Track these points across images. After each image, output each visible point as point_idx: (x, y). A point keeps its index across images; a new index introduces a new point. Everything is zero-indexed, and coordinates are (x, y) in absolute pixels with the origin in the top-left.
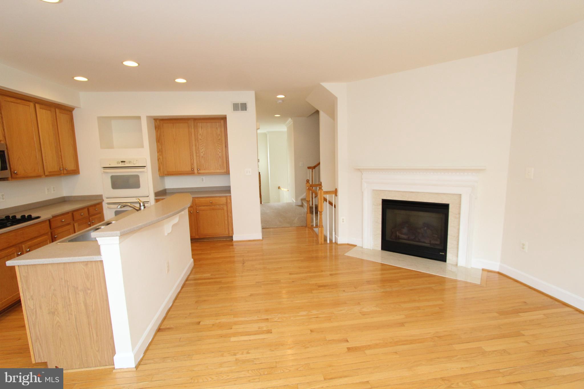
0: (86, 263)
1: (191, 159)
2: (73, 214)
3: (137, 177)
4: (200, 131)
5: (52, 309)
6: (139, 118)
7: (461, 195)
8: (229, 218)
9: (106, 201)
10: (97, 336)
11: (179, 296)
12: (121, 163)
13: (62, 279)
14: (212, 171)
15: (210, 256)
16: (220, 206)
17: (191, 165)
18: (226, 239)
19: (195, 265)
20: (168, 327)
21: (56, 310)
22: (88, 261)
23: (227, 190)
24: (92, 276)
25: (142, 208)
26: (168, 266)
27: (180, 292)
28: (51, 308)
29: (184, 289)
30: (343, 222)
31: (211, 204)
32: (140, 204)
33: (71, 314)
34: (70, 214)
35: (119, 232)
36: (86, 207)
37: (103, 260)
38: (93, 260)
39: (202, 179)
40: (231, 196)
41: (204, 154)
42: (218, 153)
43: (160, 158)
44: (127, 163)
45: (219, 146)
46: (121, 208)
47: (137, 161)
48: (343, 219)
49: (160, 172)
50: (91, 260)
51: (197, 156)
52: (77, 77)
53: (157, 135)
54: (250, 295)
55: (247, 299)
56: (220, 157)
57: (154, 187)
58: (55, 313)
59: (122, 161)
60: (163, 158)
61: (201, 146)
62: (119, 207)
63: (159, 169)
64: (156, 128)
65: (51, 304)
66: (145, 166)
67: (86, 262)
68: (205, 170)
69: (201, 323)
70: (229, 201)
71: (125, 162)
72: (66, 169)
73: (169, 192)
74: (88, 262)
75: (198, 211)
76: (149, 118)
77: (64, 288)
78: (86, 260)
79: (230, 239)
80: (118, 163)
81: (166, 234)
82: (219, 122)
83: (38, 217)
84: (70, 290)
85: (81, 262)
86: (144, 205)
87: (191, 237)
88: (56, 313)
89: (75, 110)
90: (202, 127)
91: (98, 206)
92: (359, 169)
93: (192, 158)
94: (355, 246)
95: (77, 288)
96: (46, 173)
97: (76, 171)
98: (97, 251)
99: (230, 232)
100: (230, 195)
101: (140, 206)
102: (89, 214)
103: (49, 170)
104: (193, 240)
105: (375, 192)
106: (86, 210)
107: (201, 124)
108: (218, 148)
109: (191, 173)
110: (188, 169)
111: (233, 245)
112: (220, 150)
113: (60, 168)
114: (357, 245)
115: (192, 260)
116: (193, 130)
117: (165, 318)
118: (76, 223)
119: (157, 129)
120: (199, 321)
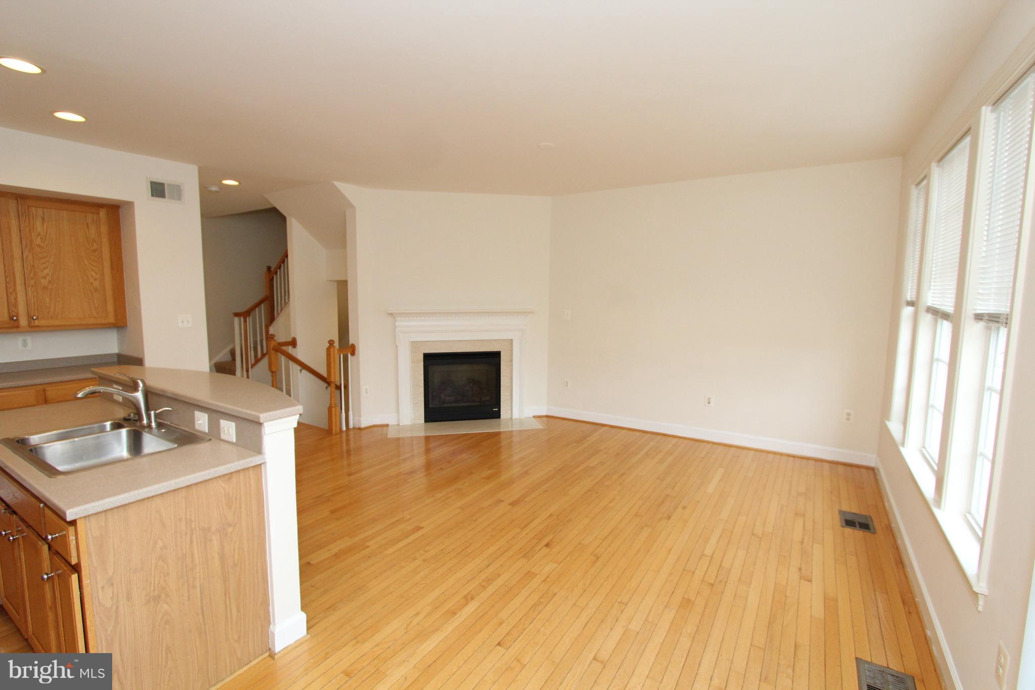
0: (229, 477)
1: (9, 294)
4: (39, 227)
5: (154, 590)
7: (512, 340)
10: (238, 610)
13: (180, 520)
14: (74, 320)
17: (9, 308)
21: (164, 588)
22: (231, 471)
24: (238, 498)
28: (152, 589)
30: (366, 393)
33: (194, 587)
37: (265, 461)
39: (24, 341)
41: (49, 281)
42: (92, 280)
45: (94, 266)
48: (366, 390)
56: (96, 289)
58: (159, 596)
61: (42, 261)
65: (152, 580)
67: (229, 474)
68: (52, 319)
74: (233, 472)
77: (184, 537)
82: (93, 213)
84: (194, 537)
85: (220, 477)
90: (43, 218)
92: (391, 314)
93: (11, 290)
94: (387, 425)
95: (209, 529)
105: (415, 345)
107: (40, 210)
108: (92, 270)
109: (9, 327)
112: (96, 274)
114: (389, 424)
116: (14, 222)
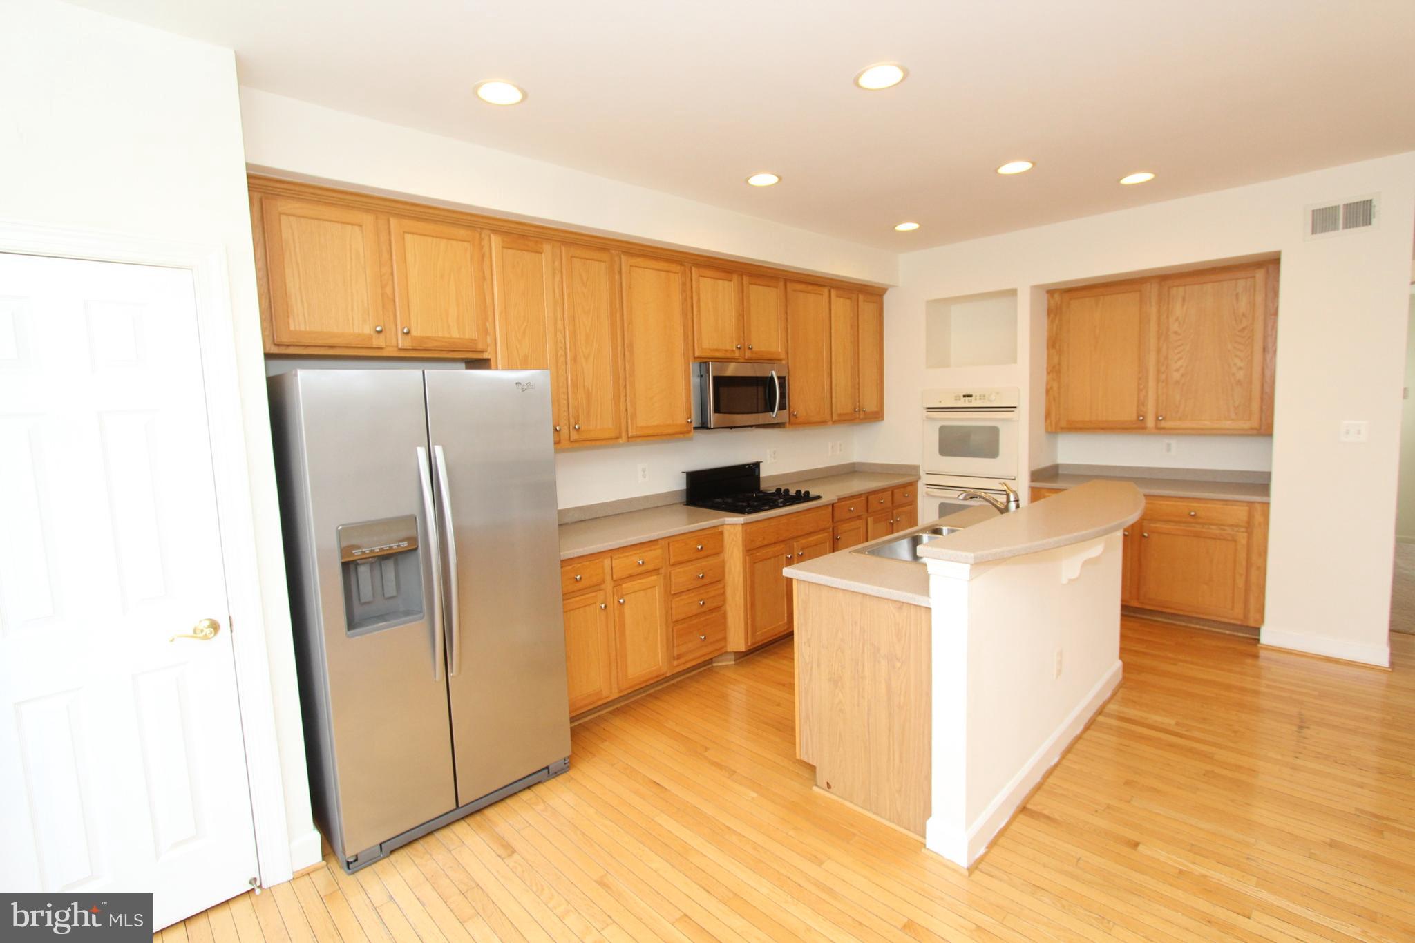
0: (901, 605)
1: (1140, 390)
2: (867, 498)
3: (994, 432)
4: (1178, 310)
5: (834, 673)
6: (1013, 292)
8: (1254, 573)
9: (925, 479)
10: (901, 761)
11: (1078, 746)
12: (963, 399)
13: (856, 623)
14: (1208, 424)
15: (1173, 669)
16: (1224, 530)
17: (1138, 406)
18: (1234, 631)
19: (1124, 678)
20: (1046, 812)
21: (841, 678)
22: (904, 601)
23: (1260, 484)
24: (907, 635)
25: (1013, 506)
26: (1060, 662)
27: (1078, 738)
28: (833, 671)
29: (1089, 732)
31: (1191, 520)
32: (1008, 495)
33: (863, 697)
34: (863, 498)
35: (972, 555)
36: (889, 488)
37: (931, 607)
38: (913, 603)
39: (1169, 445)
40: (1268, 504)
41: (1183, 375)
42: (1234, 369)
43: (1051, 388)
44: (976, 399)
46: (965, 499)
47: (998, 393)
49: (1048, 421)
50: (910, 602)
51: (1158, 381)
52: (904, 223)
53: (1050, 330)
54: (1328, 841)
55: (1313, 851)
57: (1031, 458)
58: (837, 683)
59: (965, 394)
60: (1059, 388)
61: (1176, 351)
62: (961, 497)
63: (1048, 416)
64: (1049, 312)
65: (834, 663)
66: (1015, 407)
67: (899, 602)
68: (1180, 419)
69: (1140, 848)
70: (1258, 518)
71: (971, 396)
72: (863, 410)
73: (1066, 472)
74: (903, 603)
75: (1146, 535)
76: (1035, 288)
77: (858, 642)
78: (901, 600)
79: (1248, 635)
80: (957, 398)
81: (1064, 581)
82: (1247, 277)
83: (818, 498)
84: (866, 648)
85: (891, 600)
86: (1018, 501)
87: (1123, 601)
88: (840, 684)
89: (888, 292)
90: (1184, 299)
91: (909, 489)
93: (1142, 387)
95: (879, 650)
96: (835, 418)
97: (877, 416)
98: (923, 585)
99: (1253, 613)
100: (1264, 499)
101: (1008, 501)
102: (893, 502)
103: (839, 412)
104: (1129, 611)
106: (890, 493)
107: (1181, 289)
108: (1236, 356)
109: (1136, 427)
110: (1129, 414)
111: (1256, 656)
113: (855, 409)
115: (1119, 663)
116: (1154, 310)
117: (1038, 788)
118: (870, 517)
119: (1052, 316)
120: (1137, 839)
